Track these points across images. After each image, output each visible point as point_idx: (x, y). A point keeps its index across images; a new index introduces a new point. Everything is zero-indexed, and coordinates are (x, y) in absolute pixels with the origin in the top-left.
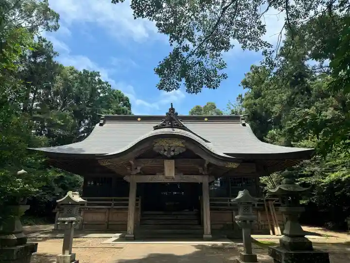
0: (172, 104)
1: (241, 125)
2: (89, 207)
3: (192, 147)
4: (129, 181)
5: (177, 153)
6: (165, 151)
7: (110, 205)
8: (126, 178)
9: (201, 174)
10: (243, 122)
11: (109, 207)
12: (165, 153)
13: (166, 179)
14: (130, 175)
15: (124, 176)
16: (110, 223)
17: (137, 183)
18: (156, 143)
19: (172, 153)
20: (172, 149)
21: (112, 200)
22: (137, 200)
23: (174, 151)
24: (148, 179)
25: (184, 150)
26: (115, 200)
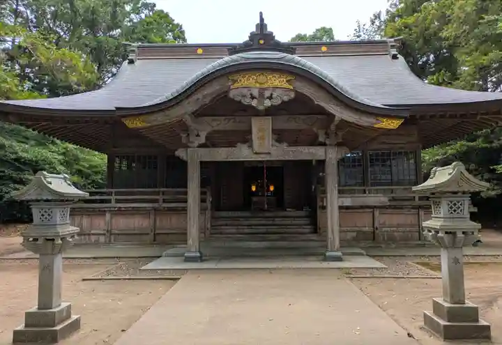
0: (261, 13)
1: (389, 57)
2: (119, 205)
3: (307, 90)
4: (185, 158)
5: (277, 102)
6: (253, 98)
7: (156, 201)
8: (180, 153)
9: (324, 144)
10: (394, 52)
11: (156, 205)
12: (254, 103)
13: (255, 156)
14: (186, 147)
15: (176, 150)
16: (157, 232)
17: (201, 162)
18: (235, 81)
19: (268, 103)
20: (267, 94)
21: (158, 193)
22: (203, 193)
23: (270, 98)
24: (221, 154)
25: (292, 95)
26: (163, 193)
